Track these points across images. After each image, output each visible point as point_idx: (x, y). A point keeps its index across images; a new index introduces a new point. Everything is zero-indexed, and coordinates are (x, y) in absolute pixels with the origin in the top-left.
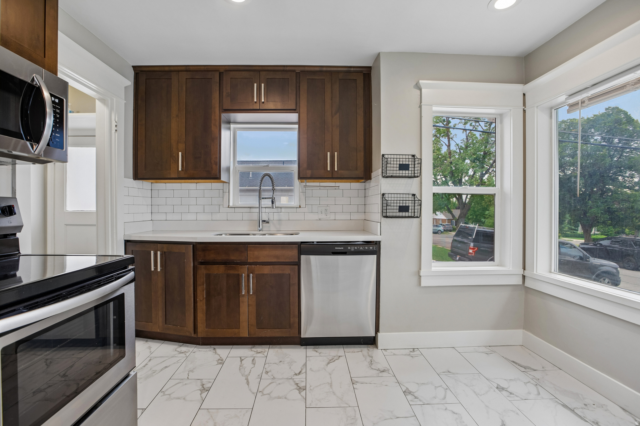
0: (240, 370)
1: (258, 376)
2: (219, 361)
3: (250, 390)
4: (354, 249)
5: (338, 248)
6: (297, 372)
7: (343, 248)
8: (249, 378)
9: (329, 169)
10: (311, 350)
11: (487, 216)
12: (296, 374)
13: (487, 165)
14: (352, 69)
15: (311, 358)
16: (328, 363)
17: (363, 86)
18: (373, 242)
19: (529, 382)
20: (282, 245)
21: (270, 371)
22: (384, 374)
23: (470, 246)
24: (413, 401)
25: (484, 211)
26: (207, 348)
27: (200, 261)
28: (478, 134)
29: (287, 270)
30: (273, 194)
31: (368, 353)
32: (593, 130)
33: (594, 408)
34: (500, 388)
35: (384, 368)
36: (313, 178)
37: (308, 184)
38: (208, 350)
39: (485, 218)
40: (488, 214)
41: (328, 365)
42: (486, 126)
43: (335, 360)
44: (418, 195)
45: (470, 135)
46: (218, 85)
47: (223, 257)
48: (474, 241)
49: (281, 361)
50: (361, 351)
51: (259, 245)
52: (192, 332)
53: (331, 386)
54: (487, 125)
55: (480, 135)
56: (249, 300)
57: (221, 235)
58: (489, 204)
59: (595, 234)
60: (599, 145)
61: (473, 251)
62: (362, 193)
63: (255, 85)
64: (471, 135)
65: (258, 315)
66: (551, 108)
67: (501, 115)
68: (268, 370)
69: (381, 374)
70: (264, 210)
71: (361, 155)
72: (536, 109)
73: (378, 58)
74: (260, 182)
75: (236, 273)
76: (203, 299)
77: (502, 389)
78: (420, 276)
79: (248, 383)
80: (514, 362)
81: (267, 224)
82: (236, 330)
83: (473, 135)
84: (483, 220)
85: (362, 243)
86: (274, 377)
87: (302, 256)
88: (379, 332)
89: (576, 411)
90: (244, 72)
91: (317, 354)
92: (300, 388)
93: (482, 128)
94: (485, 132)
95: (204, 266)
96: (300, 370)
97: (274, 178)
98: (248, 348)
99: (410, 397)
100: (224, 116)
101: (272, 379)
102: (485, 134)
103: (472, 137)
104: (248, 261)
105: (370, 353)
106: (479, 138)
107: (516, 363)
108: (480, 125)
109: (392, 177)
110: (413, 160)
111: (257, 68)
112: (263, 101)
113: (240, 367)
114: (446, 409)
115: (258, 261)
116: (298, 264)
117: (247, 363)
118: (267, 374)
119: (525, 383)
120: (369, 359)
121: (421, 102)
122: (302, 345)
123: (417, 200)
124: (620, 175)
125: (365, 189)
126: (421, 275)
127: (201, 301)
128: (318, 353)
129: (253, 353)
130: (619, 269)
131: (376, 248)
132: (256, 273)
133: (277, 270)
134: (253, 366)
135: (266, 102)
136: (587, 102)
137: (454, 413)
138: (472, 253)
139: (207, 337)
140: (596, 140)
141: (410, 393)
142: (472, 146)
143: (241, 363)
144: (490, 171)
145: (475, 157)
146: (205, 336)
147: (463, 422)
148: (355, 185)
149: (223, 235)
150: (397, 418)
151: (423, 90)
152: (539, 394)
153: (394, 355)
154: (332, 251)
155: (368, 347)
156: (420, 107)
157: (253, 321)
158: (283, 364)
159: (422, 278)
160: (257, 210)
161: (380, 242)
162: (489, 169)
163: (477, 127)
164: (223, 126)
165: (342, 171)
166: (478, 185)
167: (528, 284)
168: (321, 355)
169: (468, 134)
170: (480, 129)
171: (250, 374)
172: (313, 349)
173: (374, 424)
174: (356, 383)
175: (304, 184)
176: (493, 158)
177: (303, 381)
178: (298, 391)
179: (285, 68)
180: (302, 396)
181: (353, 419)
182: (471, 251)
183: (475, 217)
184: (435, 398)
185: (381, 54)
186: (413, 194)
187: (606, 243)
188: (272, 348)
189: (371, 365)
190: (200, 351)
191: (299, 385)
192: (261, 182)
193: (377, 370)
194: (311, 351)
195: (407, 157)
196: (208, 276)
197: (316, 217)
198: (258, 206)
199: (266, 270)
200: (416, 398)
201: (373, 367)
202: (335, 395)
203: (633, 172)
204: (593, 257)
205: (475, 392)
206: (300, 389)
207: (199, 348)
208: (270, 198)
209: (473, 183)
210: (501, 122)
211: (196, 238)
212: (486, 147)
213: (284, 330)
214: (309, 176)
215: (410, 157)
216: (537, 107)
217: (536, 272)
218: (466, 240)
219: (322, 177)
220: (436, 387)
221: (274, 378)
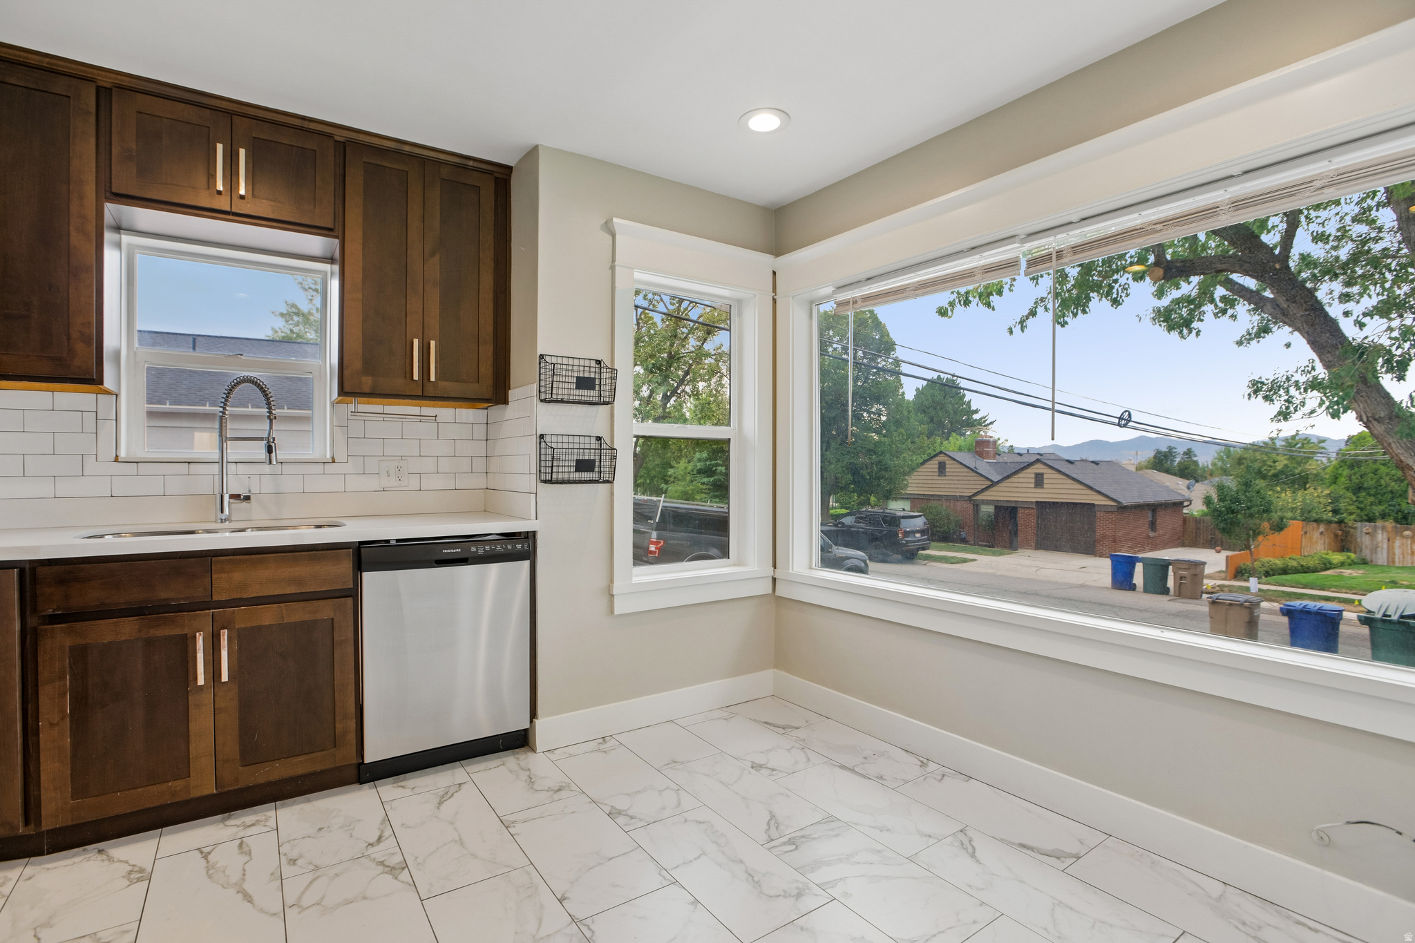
0: (210, 877)
1: (272, 874)
2: (132, 876)
3: (261, 910)
4: (484, 550)
5: (449, 551)
6: (374, 839)
7: (460, 550)
8: (246, 886)
9: (416, 377)
10: (390, 786)
11: (672, 479)
12: (371, 845)
13: (673, 380)
14: (471, 163)
15: (394, 804)
16: (440, 803)
17: (493, 204)
18: (520, 533)
19: (793, 747)
20: (312, 552)
21: (301, 856)
22: (563, 794)
23: (650, 538)
24: (629, 825)
25: (665, 469)
26: (74, 856)
27: (50, 611)
28: (657, 318)
29: (325, 610)
30: (271, 427)
31: (519, 764)
32: (831, 333)
33: (876, 759)
34: (756, 767)
35: (560, 784)
36: (375, 394)
37: (362, 408)
38: (77, 860)
39: (667, 482)
40: (674, 476)
41: (441, 808)
42: (673, 304)
43: (452, 795)
44: (606, 438)
45: (643, 316)
46: (92, 119)
47: (134, 595)
48: (658, 528)
49: (320, 829)
50: (504, 764)
51: (247, 557)
52: (19, 821)
53: (462, 844)
54: (674, 302)
55: (663, 320)
56: (216, 699)
57: (102, 536)
58: (679, 455)
59: (833, 508)
60: (839, 359)
61: (656, 548)
62: (480, 432)
63: (220, 147)
64: (645, 317)
65: (246, 731)
66: (811, 302)
67: (739, 302)
68: (294, 855)
69: (556, 797)
70: (232, 468)
71: (487, 351)
72: (791, 299)
73: (533, 153)
74: (225, 396)
75: (178, 632)
76: (63, 718)
77: (760, 766)
78: (613, 596)
79: (248, 898)
80: (766, 723)
81: (245, 504)
82: (179, 784)
83: (648, 317)
84: (664, 486)
85: (497, 537)
86: (316, 866)
87: (365, 575)
88: (537, 719)
89: (856, 769)
90: (183, 105)
91: (408, 792)
92: (393, 868)
93: (666, 307)
94: (672, 316)
95: (63, 625)
96: (378, 833)
97: (272, 392)
98: (214, 823)
99: (621, 820)
100: (111, 210)
101: (314, 870)
102: (671, 320)
103: (646, 322)
104: (215, 598)
105: (523, 764)
106: (660, 325)
107: (770, 724)
108: (661, 300)
109: (562, 401)
110: (597, 370)
111: (224, 105)
112: (242, 192)
113: (208, 870)
114: (686, 821)
115: (245, 596)
116: (354, 594)
117: (227, 857)
118: (294, 864)
119: (789, 750)
120: (524, 775)
121: (613, 261)
122: (362, 783)
123: (606, 449)
124: (865, 411)
125: (487, 424)
126: (615, 592)
127: (52, 725)
128: (409, 790)
129: (234, 829)
130: (868, 561)
131: (529, 546)
132: (237, 627)
133: (298, 613)
134: (247, 858)
135: (250, 196)
136: (859, 302)
137: (700, 823)
138: (655, 552)
139: (74, 823)
140: (835, 349)
141: (620, 813)
142: (647, 339)
143: (208, 862)
144: (679, 392)
145: (653, 361)
146: (70, 823)
147: (717, 831)
148: (468, 414)
149: (106, 537)
150: (610, 859)
151: (618, 237)
152: (809, 760)
153: (571, 756)
154: (435, 558)
155: (514, 754)
156: (613, 268)
157: (231, 747)
158: (330, 832)
159: (616, 598)
160: (216, 469)
161: (534, 533)
162: (677, 388)
163: (656, 303)
164: (108, 236)
165: (446, 384)
166: (657, 420)
167: (780, 591)
168: (417, 791)
169: (640, 315)
170: (661, 307)
171: (247, 877)
172: (394, 783)
173: (572, 883)
174: (513, 825)
175: (352, 407)
176: (683, 367)
177: (394, 854)
178: (390, 876)
179: (306, 124)
180: (402, 882)
181: (529, 888)
182: (652, 548)
183: (648, 481)
184: (663, 808)
185: (541, 150)
186: (598, 437)
187: (848, 521)
188: (283, 806)
189: (531, 784)
190: (48, 869)
191: (387, 863)
192: (227, 397)
193: (547, 791)
194: (388, 789)
195: (587, 363)
196: (80, 654)
197: (374, 483)
198: (216, 457)
199: (268, 616)
200: (632, 818)
201: (536, 787)
202: (476, 857)
203: (881, 407)
204: (836, 545)
205: (722, 782)
206: (393, 870)
207: (41, 864)
208: (261, 439)
209: (651, 414)
210: (740, 315)
211: (37, 548)
212: (672, 345)
213: (319, 754)
214: (367, 390)
215: (593, 364)
216: (793, 297)
217: (793, 570)
218: (642, 527)
219: (401, 393)
220: (660, 792)
221: (317, 868)
